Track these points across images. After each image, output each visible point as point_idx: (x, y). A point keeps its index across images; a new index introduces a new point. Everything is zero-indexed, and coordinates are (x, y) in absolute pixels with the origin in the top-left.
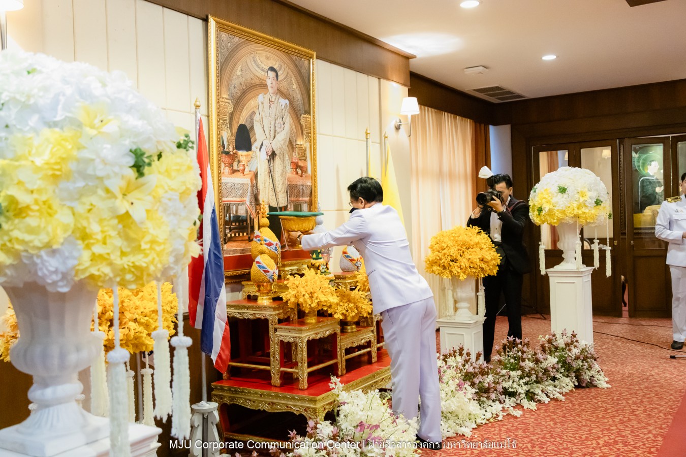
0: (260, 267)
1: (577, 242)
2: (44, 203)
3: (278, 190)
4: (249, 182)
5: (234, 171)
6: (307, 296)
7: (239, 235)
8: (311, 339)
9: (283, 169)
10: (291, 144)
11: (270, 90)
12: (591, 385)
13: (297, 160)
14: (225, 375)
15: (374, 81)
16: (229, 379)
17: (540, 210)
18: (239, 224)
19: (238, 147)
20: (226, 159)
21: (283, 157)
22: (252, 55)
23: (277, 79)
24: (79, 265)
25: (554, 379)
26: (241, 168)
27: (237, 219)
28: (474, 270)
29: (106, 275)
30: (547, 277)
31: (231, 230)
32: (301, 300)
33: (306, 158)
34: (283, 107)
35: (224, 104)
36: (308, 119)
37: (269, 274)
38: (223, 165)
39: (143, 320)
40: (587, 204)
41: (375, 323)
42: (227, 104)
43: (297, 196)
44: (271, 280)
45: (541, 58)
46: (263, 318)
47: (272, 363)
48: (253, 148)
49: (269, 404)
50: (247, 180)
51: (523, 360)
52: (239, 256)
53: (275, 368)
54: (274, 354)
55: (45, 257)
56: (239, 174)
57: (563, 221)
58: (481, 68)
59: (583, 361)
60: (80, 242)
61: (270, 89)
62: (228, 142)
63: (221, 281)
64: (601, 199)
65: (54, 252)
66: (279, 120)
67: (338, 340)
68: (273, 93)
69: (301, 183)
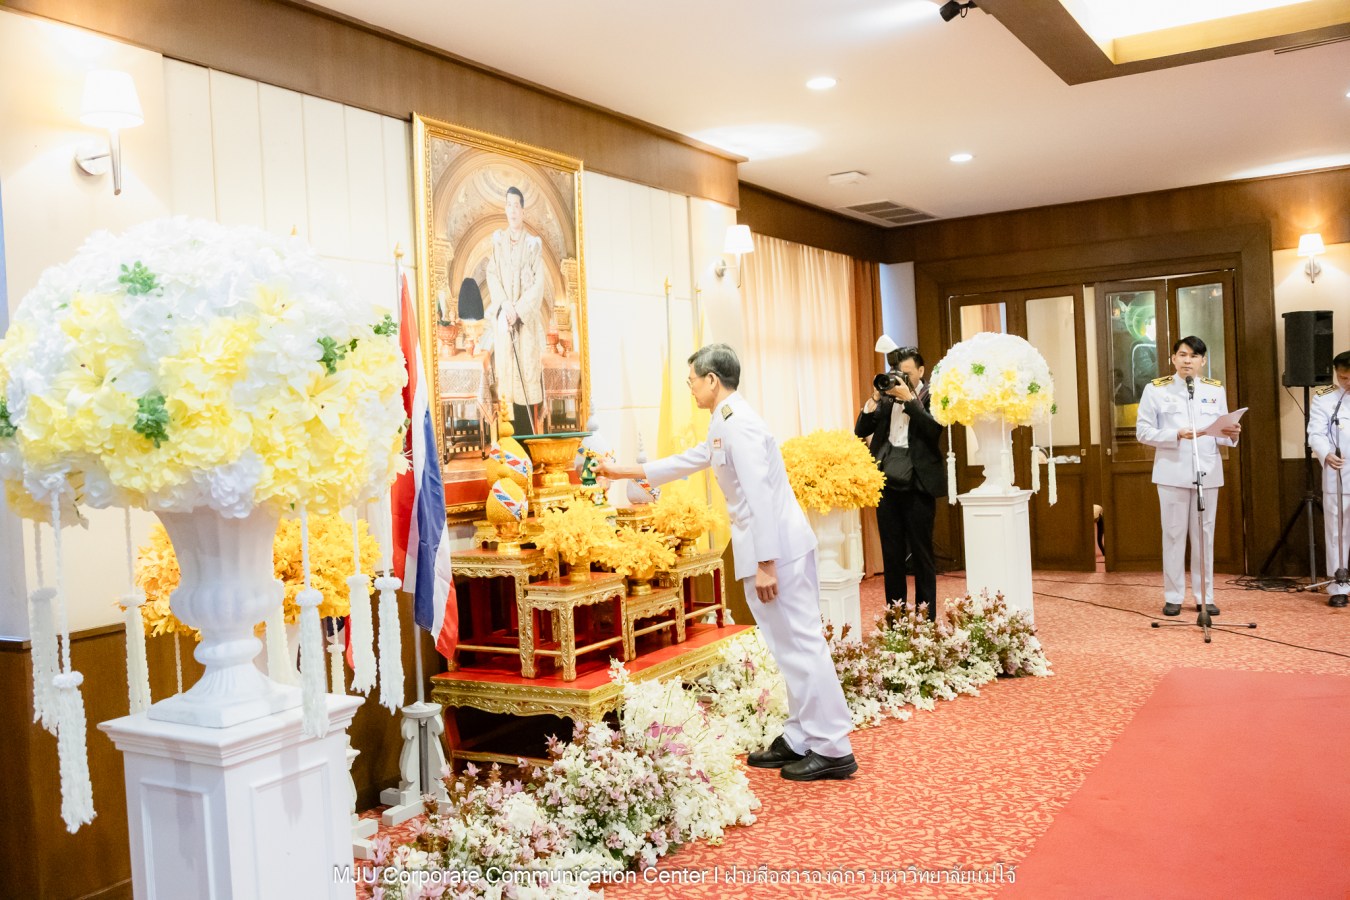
0: (501, 497)
1: (1002, 451)
2: (217, 408)
3: (527, 378)
4: (482, 368)
5: (458, 352)
6: (572, 540)
7: (467, 449)
8: (579, 605)
9: (534, 347)
10: (546, 306)
11: (512, 224)
12: (1023, 672)
13: (556, 332)
14: (451, 664)
15: (678, 200)
16: (457, 670)
17: (946, 402)
18: (467, 433)
19: (463, 314)
20: (444, 332)
21: (535, 327)
22: (483, 171)
23: (522, 205)
24: (260, 484)
25: (965, 664)
26: (468, 346)
27: (464, 425)
28: (842, 498)
29: (292, 496)
30: (958, 507)
31: (454, 442)
32: (563, 546)
33: (571, 327)
34: (532, 249)
35: (439, 248)
36: (572, 266)
37: (514, 509)
38: (439, 343)
39: (329, 571)
40: (1017, 391)
41: (681, 581)
42: (444, 248)
43: (558, 386)
44: (518, 518)
45: (949, 159)
46: (506, 575)
47: (521, 642)
48: (486, 314)
49: (519, 704)
50: (477, 365)
51: (916, 636)
52: (468, 482)
53: (527, 649)
54: (524, 629)
55: (220, 475)
56: (466, 355)
57: (981, 419)
58: (856, 174)
59: (1011, 635)
60: (260, 456)
61: (510, 220)
62: (447, 306)
63: (441, 520)
64: (1038, 383)
65: (230, 469)
66: (527, 269)
67: (623, 607)
68: (517, 228)
69: (563, 367)
